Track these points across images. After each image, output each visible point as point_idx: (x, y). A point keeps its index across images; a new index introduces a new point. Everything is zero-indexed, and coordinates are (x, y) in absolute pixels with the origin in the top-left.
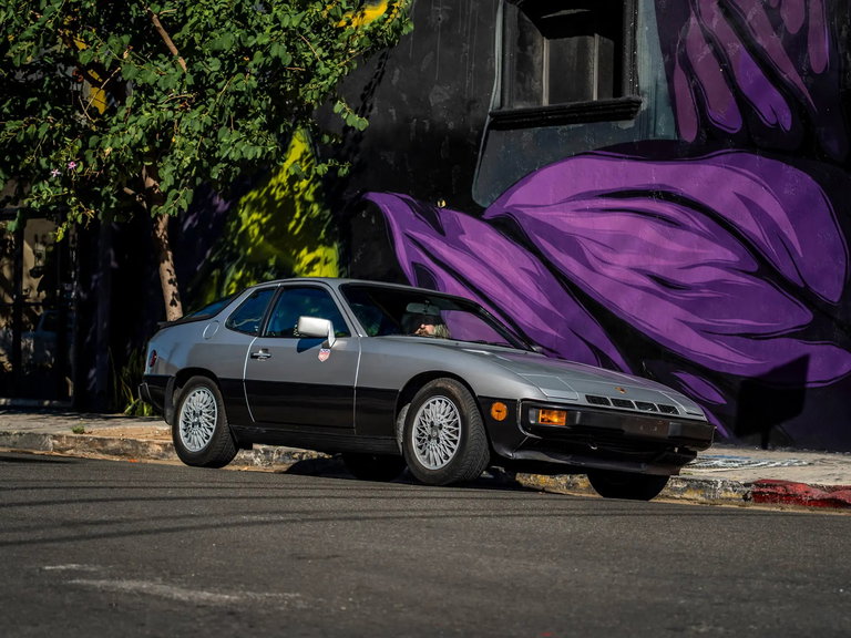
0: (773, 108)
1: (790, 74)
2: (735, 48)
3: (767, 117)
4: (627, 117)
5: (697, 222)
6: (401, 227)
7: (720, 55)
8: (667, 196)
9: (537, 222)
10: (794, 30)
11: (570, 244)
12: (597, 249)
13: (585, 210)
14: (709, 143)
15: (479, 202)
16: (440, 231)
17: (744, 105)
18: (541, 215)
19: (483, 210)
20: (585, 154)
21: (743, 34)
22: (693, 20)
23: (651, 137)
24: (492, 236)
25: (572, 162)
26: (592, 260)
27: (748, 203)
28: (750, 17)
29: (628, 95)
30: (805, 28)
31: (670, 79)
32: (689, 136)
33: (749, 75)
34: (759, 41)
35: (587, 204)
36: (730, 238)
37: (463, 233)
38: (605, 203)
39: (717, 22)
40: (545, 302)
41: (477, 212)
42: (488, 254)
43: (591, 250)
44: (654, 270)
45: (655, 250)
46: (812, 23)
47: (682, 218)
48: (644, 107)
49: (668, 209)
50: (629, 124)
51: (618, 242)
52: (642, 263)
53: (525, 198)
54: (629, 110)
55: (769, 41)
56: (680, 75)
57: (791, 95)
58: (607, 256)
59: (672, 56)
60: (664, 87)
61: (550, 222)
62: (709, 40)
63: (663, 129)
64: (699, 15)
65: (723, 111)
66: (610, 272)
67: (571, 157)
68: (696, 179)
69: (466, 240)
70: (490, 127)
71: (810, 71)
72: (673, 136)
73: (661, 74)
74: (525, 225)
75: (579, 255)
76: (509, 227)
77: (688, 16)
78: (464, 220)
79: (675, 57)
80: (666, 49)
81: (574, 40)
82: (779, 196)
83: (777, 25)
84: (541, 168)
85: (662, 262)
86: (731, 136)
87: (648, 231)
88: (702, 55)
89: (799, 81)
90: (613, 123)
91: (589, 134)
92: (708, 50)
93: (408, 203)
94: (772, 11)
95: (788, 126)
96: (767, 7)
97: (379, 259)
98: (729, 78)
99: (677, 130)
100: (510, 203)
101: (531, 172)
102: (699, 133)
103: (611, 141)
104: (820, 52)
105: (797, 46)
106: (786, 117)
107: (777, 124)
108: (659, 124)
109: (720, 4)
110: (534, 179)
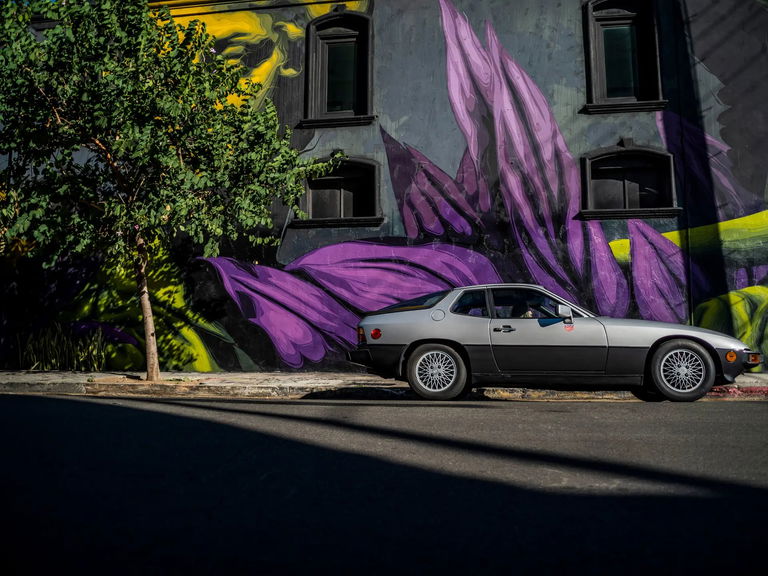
0: (461, 225)
1: (469, 211)
2: (438, 198)
3: (459, 230)
4: (377, 225)
5: (421, 274)
6: (227, 273)
7: (430, 201)
8: (401, 262)
9: (320, 273)
10: (471, 193)
11: (343, 283)
12: (360, 285)
13: (350, 267)
14: (425, 238)
15: (282, 262)
16: (255, 275)
17: (444, 223)
18: (323, 269)
19: (284, 266)
20: (349, 242)
21: (442, 192)
22: (413, 185)
23: (390, 235)
24: (290, 278)
25: (342, 245)
26: (355, 289)
27: (450, 267)
28: (446, 186)
29: (378, 215)
30: (477, 193)
31: (401, 209)
32: (413, 235)
33: (448, 211)
34: (452, 196)
35: (352, 264)
36: (440, 281)
37: (271, 277)
38: (362, 264)
39: (427, 186)
40: (326, 310)
41: (281, 268)
42: (288, 287)
43: (355, 287)
44: (395, 295)
45: (396, 287)
46: (481, 190)
47: (411, 272)
48: (385, 221)
49: (402, 268)
50: (378, 229)
51: (373, 283)
52: (389, 292)
53: (309, 261)
54: (378, 222)
55: (460, 198)
56: (407, 209)
57: (471, 221)
58: (367, 289)
59: (401, 199)
60: (397, 214)
61: (329, 272)
62: (423, 194)
63: (398, 231)
64: (417, 183)
65: (433, 225)
66: (368, 296)
67: (340, 242)
68: (420, 255)
69: (273, 280)
70: (288, 227)
71: (481, 212)
72: (403, 235)
73: (396, 208)
74: (312, 273)
75: (348, 288)
76: (301, 274)
77: (411, 182)
78: (271, 270)
79: (404, 201)
80: (398, 196)
81: (328, 191)
82: (467, 264)
83: (461, 190)
84: (321, 247)
85: (400, 291)
86: (437, 237)
87: (391, 278)
88: (420, 201)
89: (475, 215)
90: (367, 228)
91: (352, 232)
92: (423, 198)
93: (232, 262)
94: (459, 184)
95: (470, 234)
96: (455, 182)
97: (212, 289)
98: (435, 210)
99: (406, 232)
100: (301, 263)
101: (315, 249)
102: (419, 234)
103: (365, 236)
104: (486, 203)
105: (473, 200)
106: (468, 229)
107: (464, 233)
108: (395, 229)
109: (429, 179)
110: (317, 252)
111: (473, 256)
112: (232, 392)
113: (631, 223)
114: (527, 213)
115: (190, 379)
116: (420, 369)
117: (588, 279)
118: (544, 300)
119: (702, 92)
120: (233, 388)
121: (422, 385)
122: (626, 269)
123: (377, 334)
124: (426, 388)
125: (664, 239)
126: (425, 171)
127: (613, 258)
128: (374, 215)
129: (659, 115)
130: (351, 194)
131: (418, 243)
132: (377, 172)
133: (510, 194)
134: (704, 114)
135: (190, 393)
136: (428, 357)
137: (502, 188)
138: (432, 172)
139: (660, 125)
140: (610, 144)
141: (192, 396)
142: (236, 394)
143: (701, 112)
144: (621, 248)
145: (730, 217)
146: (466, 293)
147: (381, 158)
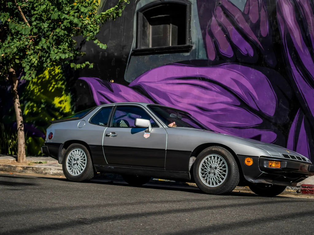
0: (246, 49)
1: (253, 37)
2: (230, 28)
3: (244, 52)
4: (187, 51)
5: (216, 88)
6: (96, 89)
7: (224, 30)
8: (203, 79)
9: (150, 88)
10: (254, 22)
11: (165, 95)
12: (175, 97)
13: (170, 84)
14: (220, 61)
15: (127, 81)
16: (112, 91)
17: (234, 48)
18: (152, 85)
19: (129, 83)
20: (170, 64)
21: (233, 23)
22: (213, 18)
23: (197, 58)
24: (132, 92)
25: (165, 67)
26: (173, 101)
27: (237, 82)
28: (236, 17)
29: (188, 44)
30: (259, 21)
31: (204, 38)
32: (212, 58)
33: (236, 38)
34: (240, 25)
35: (171, 82)
36: (229, 94)
37: (121, 91)
38: (178, 81)
39: (223, 19)
41: (126, 84)
43: (173, 98)
44: (199, 105)
45: (199, 98)
46: (261, 19)
47: (209, 87)
48: (194, 48)
49: (204, 84)
50: (188, 54)
51: (184, 95)
53: (145, 80)
54: (188, 49)
55: (245, 26)
56: (208, 38)
57: (253, 44)
58: (179, 100)
59: (205, 31)
60: (202, 42)
61: (155, 87)
62: (220, 25)
63: (202, 55)
64: (216, 17)
65: (226, 50)
67: (164, 65)
68: (215, 73)
69: (122, 94)
70: (132, 55)
71: (261, 36)
72: (205, 58)
73: (200, 37)
74: (146, 89)
75: (168, 99)
76: (139, 89)
77: (212, 16)
78: (121, 87)
80: (203, 28)
81: (162, 26)
82: (249, 79)
83: (247, 20)
84: (152, 69)
85: (201, 102)
86: (229, 58)
87: (196, 91)
88: (217, 30)
89: (256, 39)
90: (181, 54)
91: (171, 57)
92: (219, 28)
93: (98, 80)
94: (245, 15)
95: (252, 55)
96: (243, 14)
97: (87, 100)
98: (228, 38)
99: (207, 56)
100: (139, 81)
101: (148, 71)
102: (216, 57)
103: (180, 60)
104: (265, 29)
105: (256, 27)
106: (251, 53)
107: (248, 54)
108: (200, 54)
109: (225, 13)
110: (150, 73)
111: (256, 74)
114: (297, 36)
126: (222, 7)
128: (185, 43)
130: (177, 27)
131: (215, 64)
132: (188, 10)
133: (284, 21)
137: (279, 17)
138: (226, 7)
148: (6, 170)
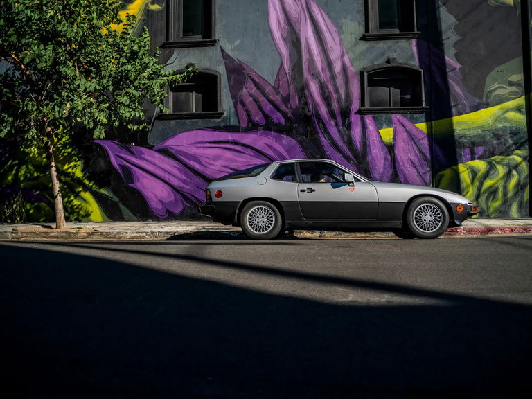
0: (278, 118)
1: (283, 108)
2: (262, 99)
3: (276, 121)
4: (219, 118)
5: (250, 152)
6: (112, 152)
7: (256, 100)
8: (236, 143)
9: (178, 151)
10: (284, 95)
11: (195, 158)
12: (207, 160)
13: (200, 147)
14: (253, 127)
15: (152, 144)
16: (132, 153)
17: (266, 116)
18: (181, 149)
19: (153, 147)
20: (200, 129)
21: (265, 95)
22: (244, 89)
23: (228, 124)
24: (157, 155)
25: (194, 132)
26: (204, 163)
27: (270, 147)
28: (267, 90)
29: (220, 111)
30: (289, 95)
31: (235, 107)
32: (244, 125)
33: (268, 108)
34: (271, 97)
35: (199, 145)
36: (263, 157)
37: (143, 154)
38: (208, 145)
39: (254, 90)
40: (184, 177)
41: (151, 148)
42: (157, 162)
43: (204, 160)
44: (232, 167)
45: (233, 161)
46: (291, 93)
47: (243, 150)
48: (225, 115)
49: (237, 148)
50: (220, 120)
51: (216, 158)
52: (227, 164)
53: (171, 143)
54: (220, 115)
55: (277, 99)
56: (239, 106)
57: (284, 115)
58: (212, 162)
59: (236, 99)
60: (233, 109)
61: (185, 151)
62: (251, 96)
63: (233, 122)
64: (246, 88)
65: (258, 118)
66: (213, 167)
67: (193, 130)
68: (249, 139)
69: (146, 157)
70: (156, 119)
71: (291, 108)
72: (237, 125)
73: (232, 105)
74: (173, 152)
75: (199, 162)
76: (166, 152)
77: (243, 87)
78: (143, 149)
79: (238, 101)
80: (233, 97)
81: (184, 93)
82: (282, 144)
83: (278, 93)
84: (180, 133)
85: (235, 164)
86: (261, 126)
87: (229, 154)
88: (248, 100)
89: (287, 110)
90: (212, 120)
91: (201, 122)
92: (251, 99)
93: (117, 145)
94: (276, 89)
95: (284, 124)
96: (274, 87)
97: (102, 163)
98: (260, 108)
99: (239, 123)
100: (167, 143)
101: (175, 135)
102: (248, 124)
103: (211, 125)
104: (295, 102)
105: (286, 100)
106: (283, 121)
107: (279, 123)
108: (232, 120)
109: (255, 85)
110: (177, 137)
111: (286, 139)
112: (117, 236)
113: (394, 117)
114: (323, 110)
115: (87, 227)
116: (249, 219)
117: (365, 155)
118: (334, 170)
119: (444, 26)
120: (118, 233)
121: (251, 229)
122: (390, 148)
123: (219, 194)
124: (254, 231)
125: (416, 128)
126: (253, 80)
127: (382, 140)
128: (217, 111)
129: (414, 42)
130: (200, 95)
131: (247, 130)
132: (218, 80)
133: (312, 97)
134: (444, 42)
135: (87, 237)
136: (255, 210)
137: (306, 92)
138: (257, 80)
139: (415, 49)
140: (381, 62)
141: (89, 240)
142: (121, 237)
143: (442, 40)
144: (387, 134)
145: (460, 113)
146: (282, 166)
147: (221, 70)
148: (62, 237)
